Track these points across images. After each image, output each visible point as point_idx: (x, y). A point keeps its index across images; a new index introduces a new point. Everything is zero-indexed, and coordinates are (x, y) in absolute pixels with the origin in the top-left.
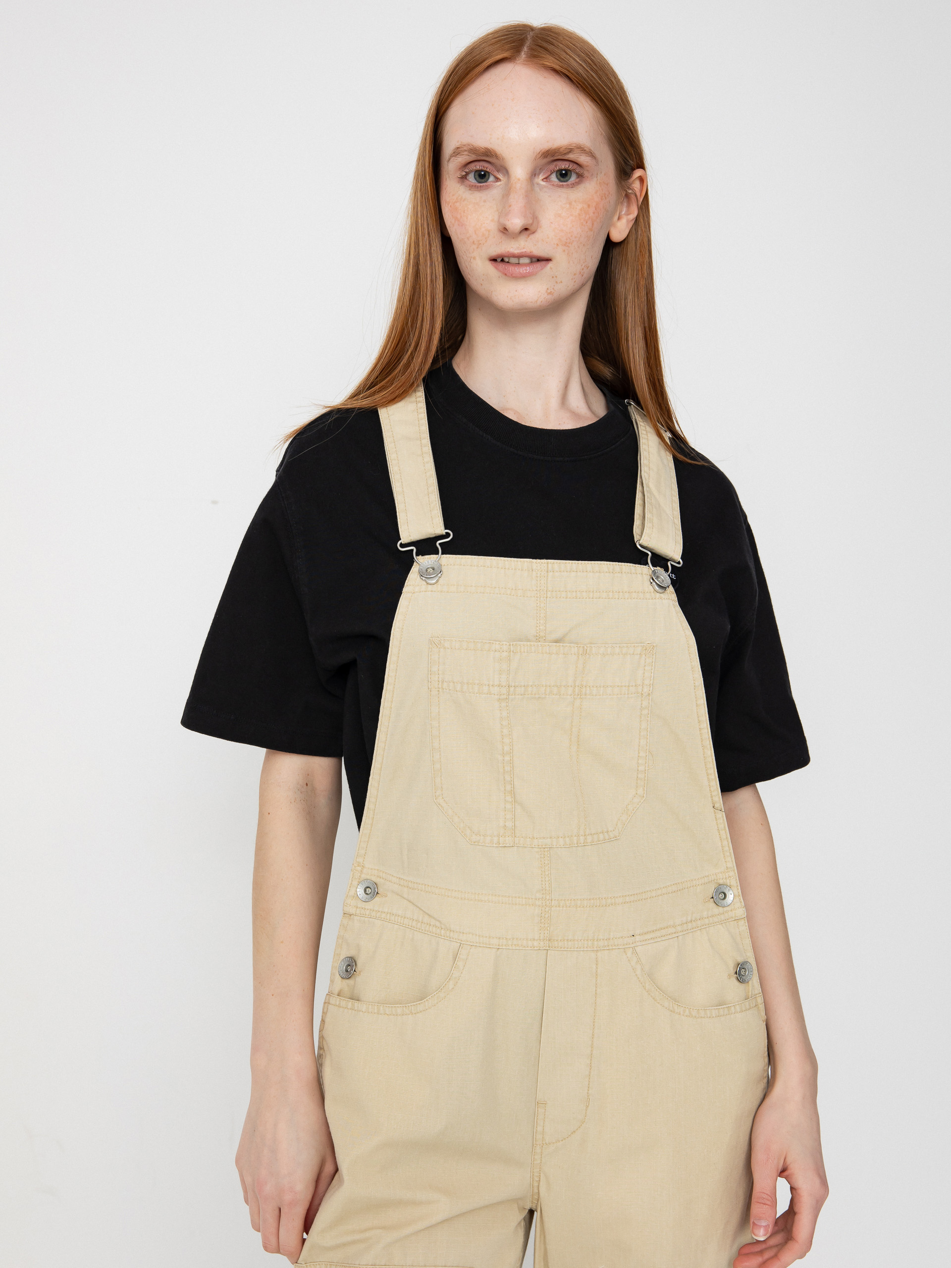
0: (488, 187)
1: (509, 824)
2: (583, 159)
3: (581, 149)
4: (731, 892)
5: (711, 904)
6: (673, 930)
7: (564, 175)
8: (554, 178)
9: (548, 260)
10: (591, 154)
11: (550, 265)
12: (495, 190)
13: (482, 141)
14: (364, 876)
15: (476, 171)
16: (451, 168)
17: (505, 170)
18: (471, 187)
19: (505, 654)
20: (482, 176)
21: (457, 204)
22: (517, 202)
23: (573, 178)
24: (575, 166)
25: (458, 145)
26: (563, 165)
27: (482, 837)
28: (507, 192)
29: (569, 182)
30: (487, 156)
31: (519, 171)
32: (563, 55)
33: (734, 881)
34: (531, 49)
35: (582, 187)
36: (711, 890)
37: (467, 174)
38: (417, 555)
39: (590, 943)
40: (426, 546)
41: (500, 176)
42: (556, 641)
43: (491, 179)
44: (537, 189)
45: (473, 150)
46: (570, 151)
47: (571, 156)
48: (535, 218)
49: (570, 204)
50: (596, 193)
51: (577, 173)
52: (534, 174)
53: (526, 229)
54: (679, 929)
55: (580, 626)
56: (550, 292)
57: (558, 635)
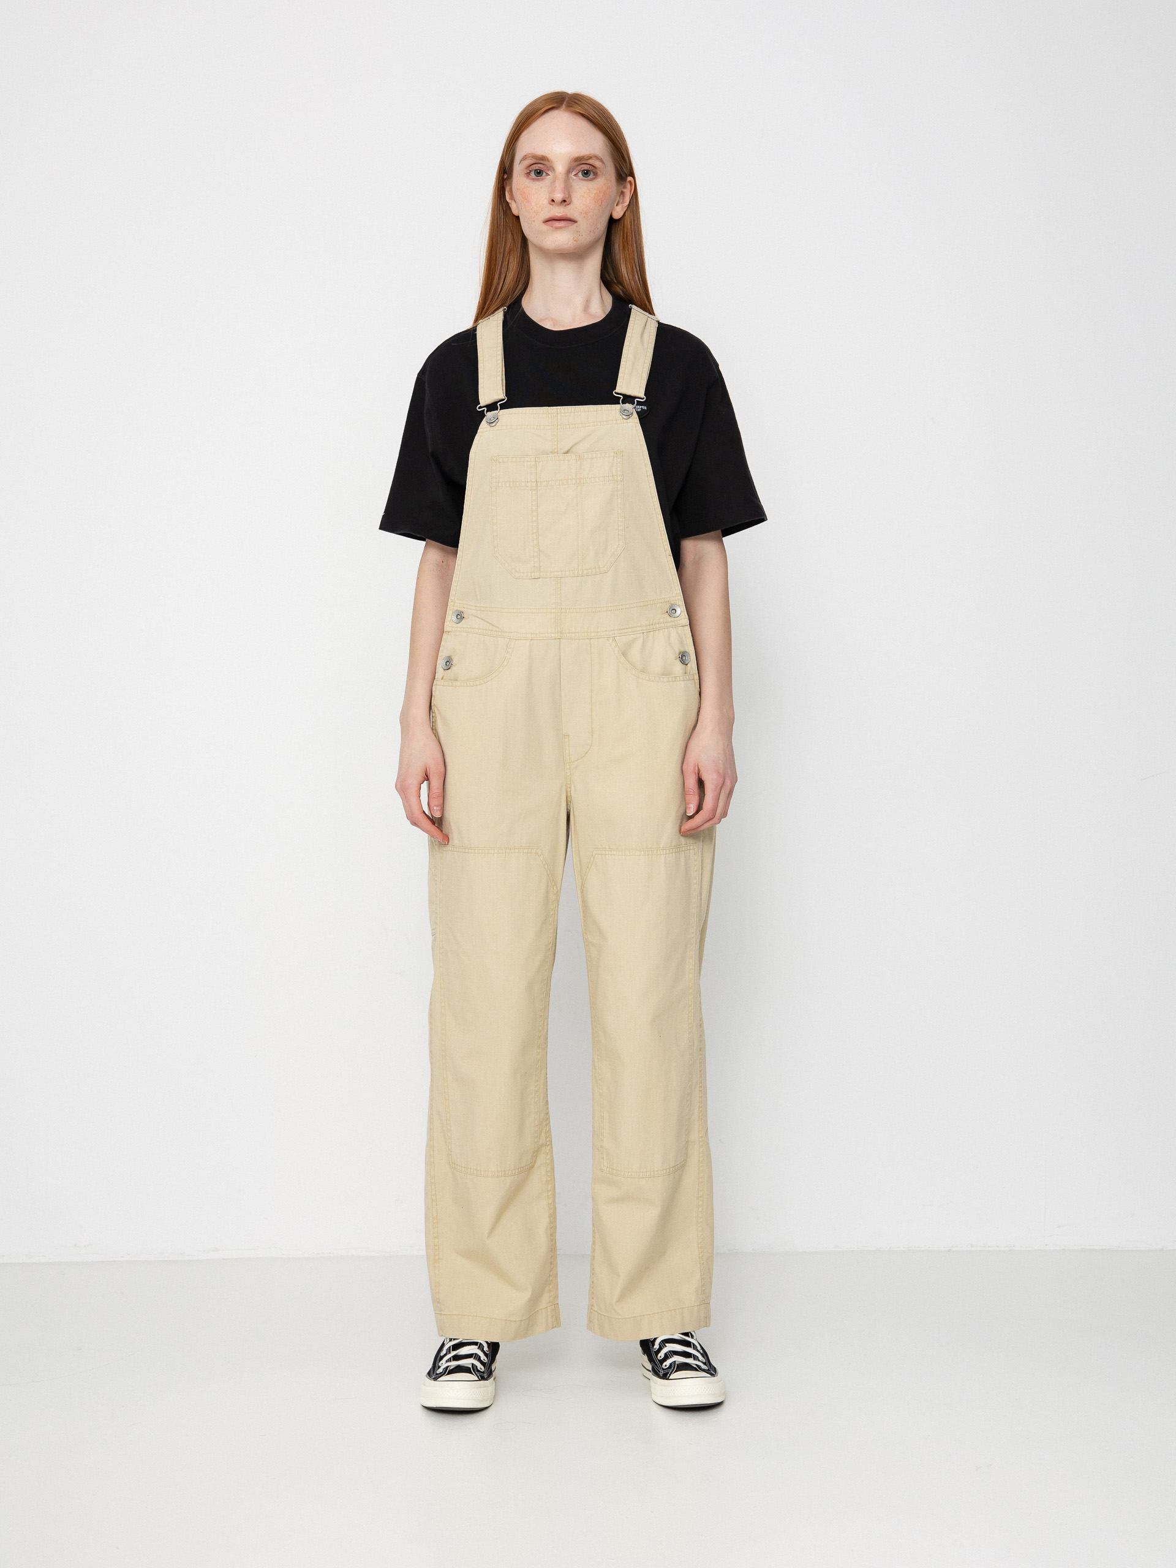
0: (542, 179)
1: (537, 565)
2: (597, 163)
3: (597, 158)
4: (679, 609)
5: (666, 615)
6: (640, 629)
7: (586, 173)
8: (580, 174)
9: (575, 222)
10: (601, 160)
11: (576, 224)
12: (547, 181)
13: (540, 152)
14: (455, 608)
15: (536, 170)
16: (518, 169)
17: (553, 169)
18: (533, 179)
19: (533, 463)
20: (539, 173)
21: (525, 190)
22: (560, 185)
23: (591, 176)
24: (593, 168)
25: (525, 154)
26: (586, 167)
27: (522, 574)
28: (554, 181)
29: (589, 178)
30: (542, 160)
31: (560, 168)
32: (586, 107)
33: (681, 602)
34: (568, 103)
35: (596, 181)
36: (667, 607)
37: (530, 171)
38: (487, 411)
39: (586, 634)
40: (492, 407)
41: (549, 173)
42: (567, 452)
43: (544, 174)
44: (571, 180)
45: (535, 157)
46: (590, 158)
47: (591, 162)
48: (570, 196)
49: (589, 190)
50: (604, 185)
51: (594, 173)
52: (569, 172)
53: (565, 201)
54: (644, 628)
55: (577, 443)
56: (575, 241)
57: (565, 450)
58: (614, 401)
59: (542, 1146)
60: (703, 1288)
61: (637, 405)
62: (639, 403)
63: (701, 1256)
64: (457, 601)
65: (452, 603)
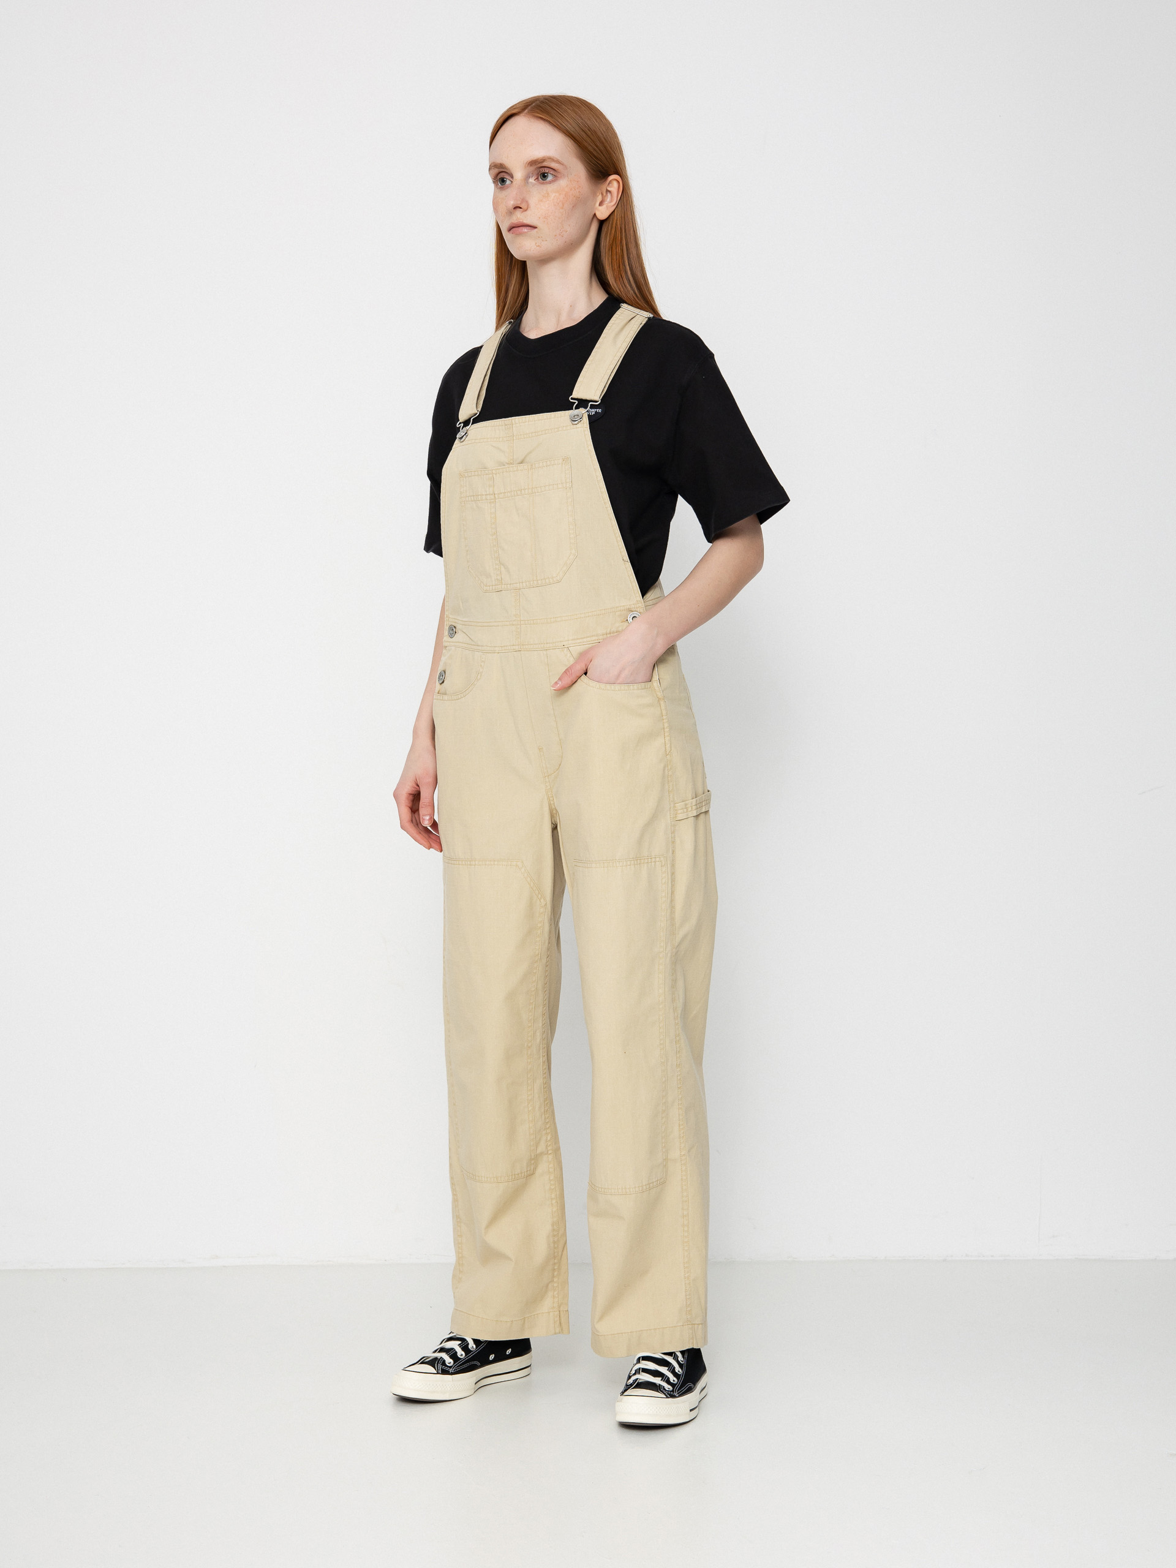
0: (508, 187)
1: (499, 577)
2: (557, 166)
3: (552, 160)
6: (596, 638)
7: (544, 176)
8: (539, 178)
9: (535, 227)
10: (561, 162)
11: (536, 230)
12: (512, 188)
14: (450, 623)
15: (500, 179)
17: (512, 176)
18: (500, 189)
19: (491, 476)
20: (503, 182)
22: (513, 193)
23: (550, 178)
24: (550, 170)
26: (544, 170)
27: (488, 587)
29: (548, 181)
30: (503, 168)
31: (520, 173)
33: (642, 609)
35: (558, 183)
36: (626, 615)
37: (497, 181)
38: (462, 428)
40: (468, 422)
41: (512, 180)
42: (521, 463)
43: (508, 182)
44: (528, 185)
45: (496, 166)
46: (545, 160)
47: (545, 164)
49: (549, 194)
50: (567, 186)
51: (552, 175)
52: (528, 177)
53: (519, 207)
54: (601, 637)
55: (530, 452)
56: (538, 246)
57: (520, 460)
58: (568, 406)
59: (542, 1154)
60: (688, 1309)
61: (590, 408)
62: (592, 407)
63: (686, 1275)
64: (451, 616)
65: (447, 619)
